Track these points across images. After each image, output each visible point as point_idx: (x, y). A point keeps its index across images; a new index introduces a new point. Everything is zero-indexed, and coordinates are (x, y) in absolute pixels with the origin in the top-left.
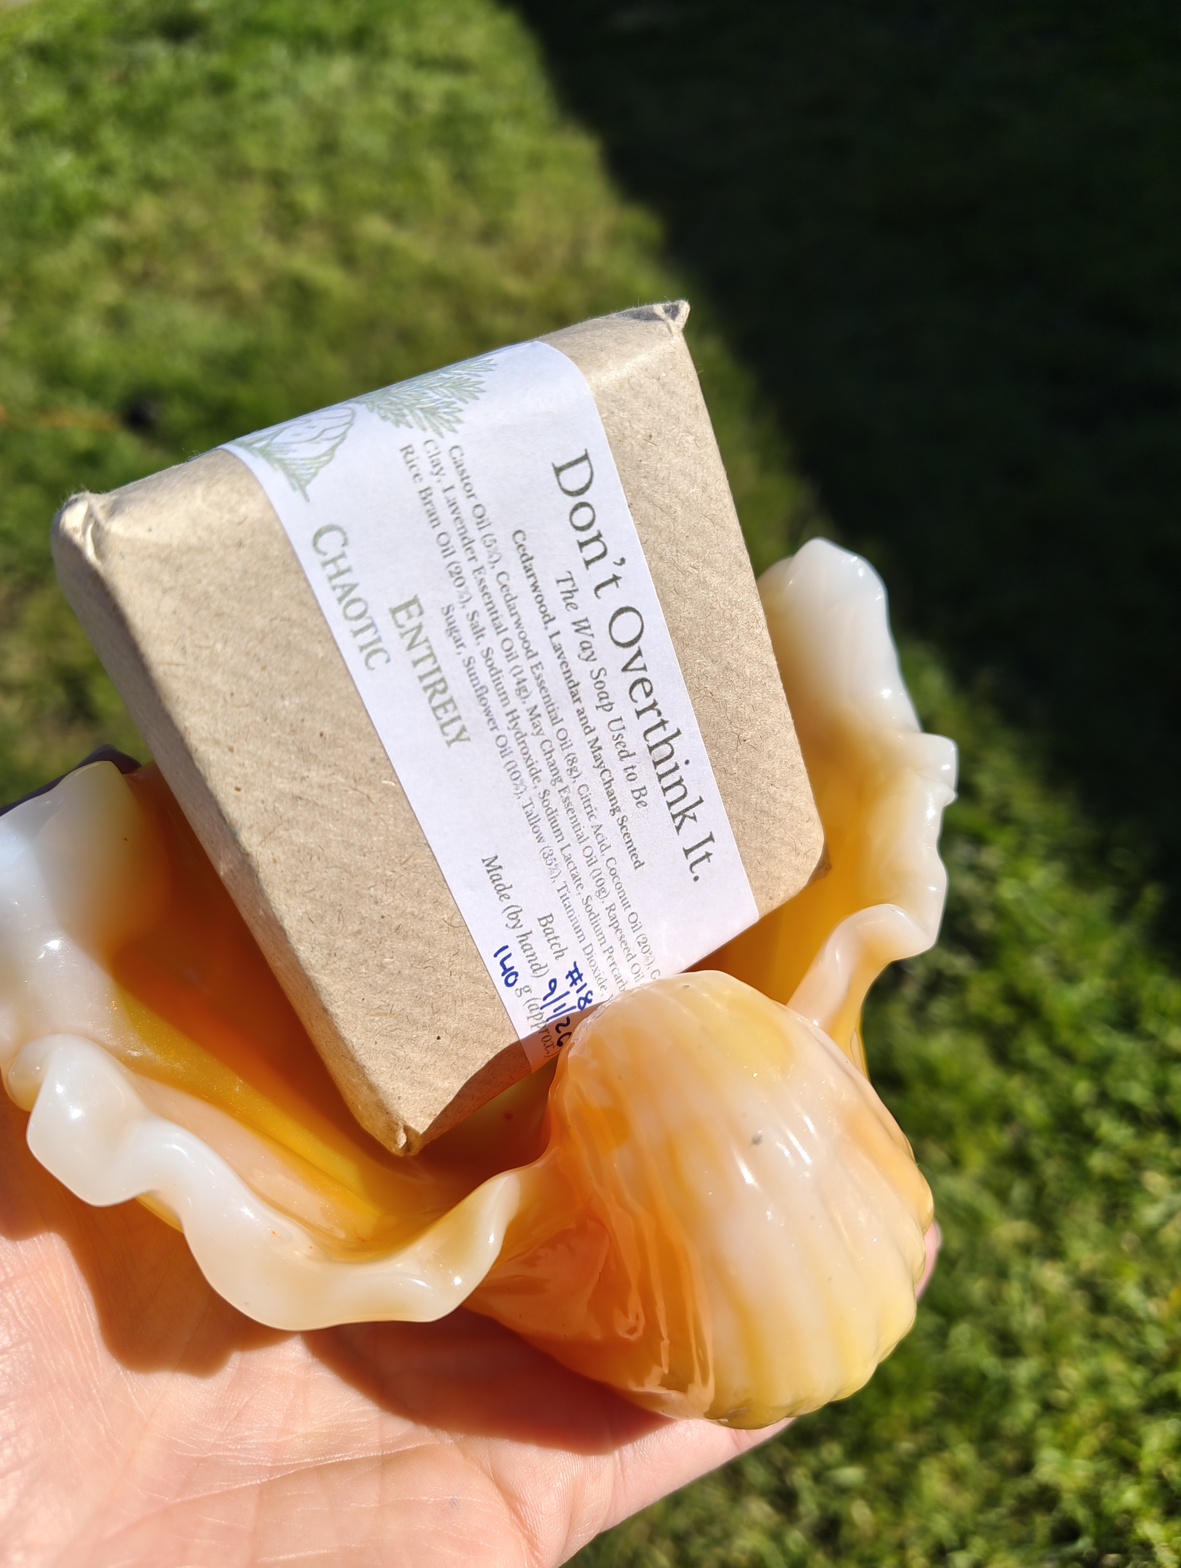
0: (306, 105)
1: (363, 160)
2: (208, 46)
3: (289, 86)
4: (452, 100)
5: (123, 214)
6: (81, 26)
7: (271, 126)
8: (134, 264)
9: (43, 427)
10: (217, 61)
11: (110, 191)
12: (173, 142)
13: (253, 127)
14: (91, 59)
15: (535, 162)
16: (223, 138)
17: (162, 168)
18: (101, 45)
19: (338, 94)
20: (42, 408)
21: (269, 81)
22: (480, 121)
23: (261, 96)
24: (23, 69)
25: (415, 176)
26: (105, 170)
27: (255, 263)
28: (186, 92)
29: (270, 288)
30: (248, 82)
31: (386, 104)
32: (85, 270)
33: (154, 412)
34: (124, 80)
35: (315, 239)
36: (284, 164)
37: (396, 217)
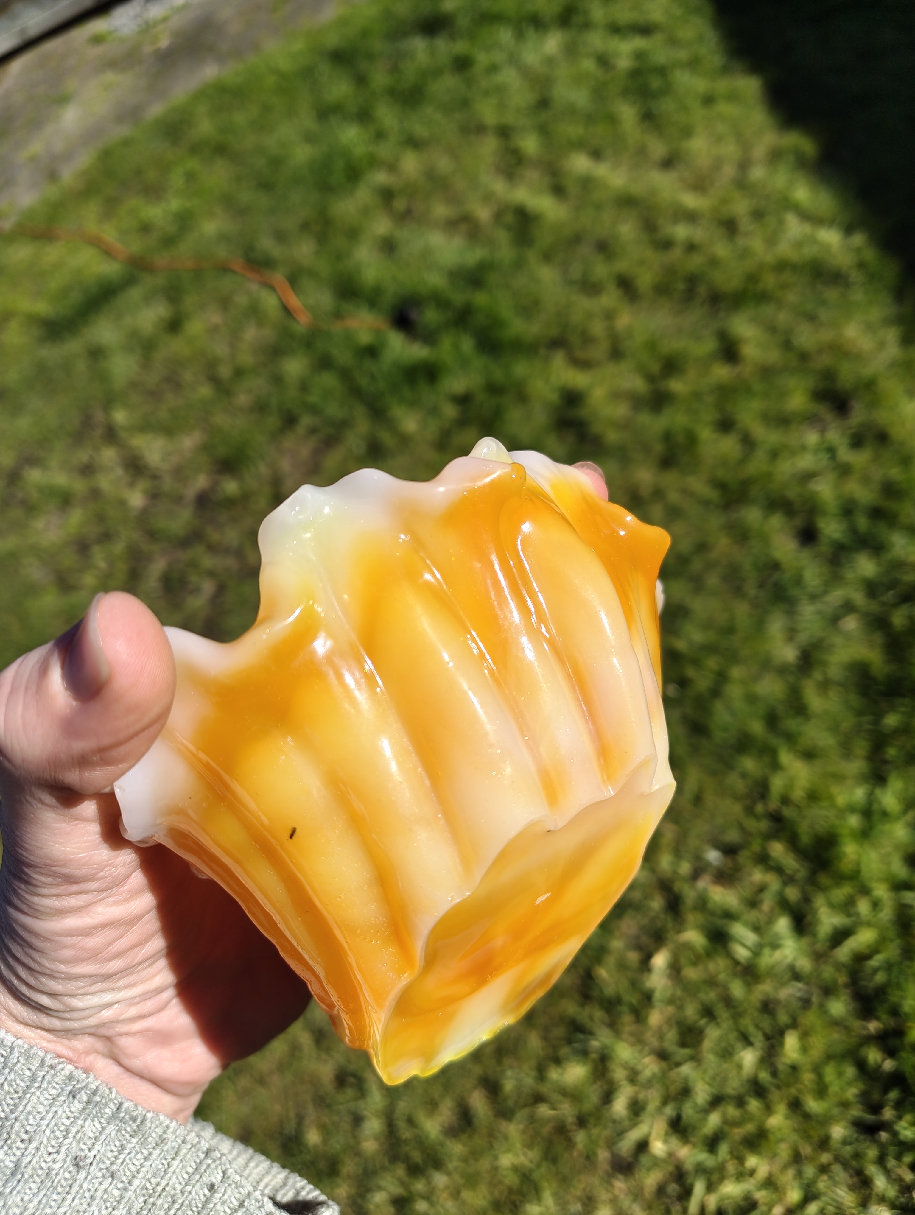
0: (525, 72)
1: (571, 111)
2: (452, 37)
3: (514, 60)
4: (639, 55)
5: (392, 167)
6: (365, 34)
7: (500, 90)
8: (400, 204)
9: (337, 328)
10: (460, 47)
11: (384, 151)
12: (429, 110)
13: (487, 93)
14: (370, 56)
15: (709, 100)
16: (465, 103)
17: (420, 131)
18: (378, 45)
19: (550, 61)
20: (338, 315)
21: (498, 57)
22: (662, 71)
23: (493, 69)
24: (325, 68)
25: (612, 120)
26: (380, 135)
27: (488, 197)
28: (436, 73)
29: (498, 216)
30: (482, 59)
31: (588, 65)
32: (366, 211)
33: (414, 315)
34: (395, 69)
35: (532, 175)
36: (510, 119)
37: (596, 154)
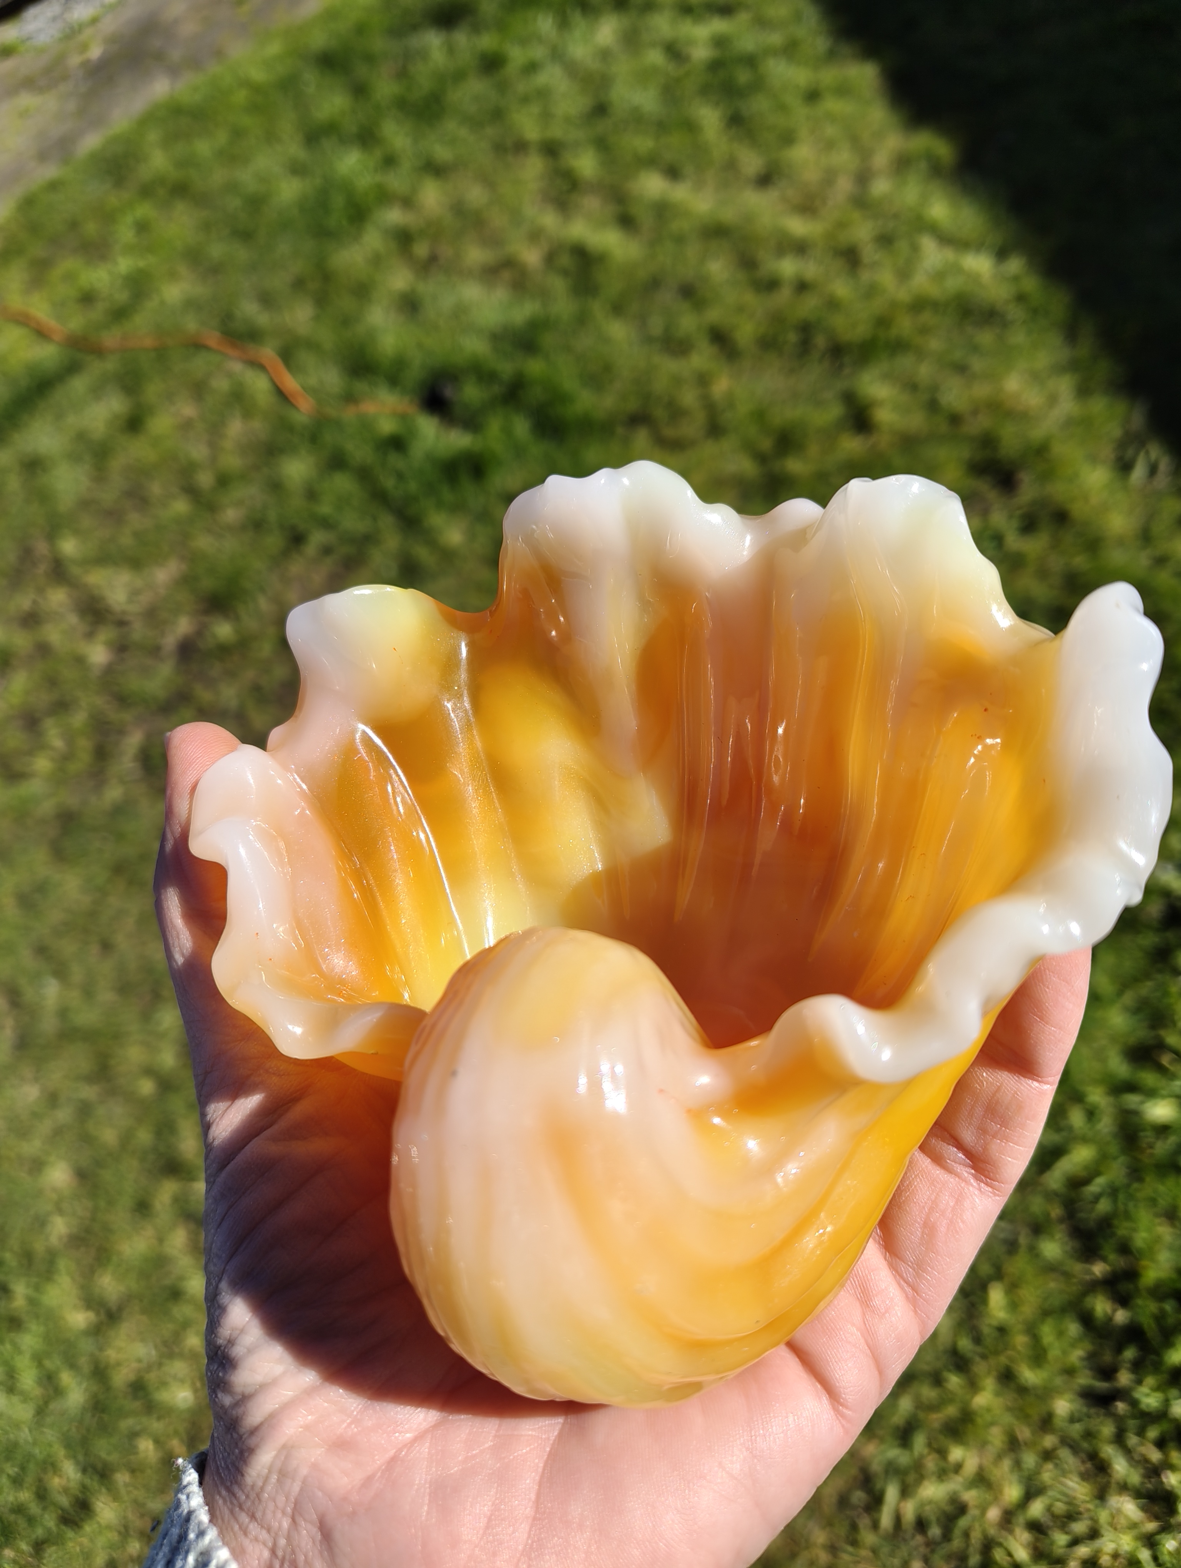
0: (572, 69)
1: (637, 119)
2: (477, 29)
3: (557, 54)
4: (720, 42)
5: (408, 202)
6: (361, 29)
7: (543, 95)
8: (421, 250)
9: (349, 414)
10: (487, 42)
11: (396, 181)
12: (451, 126)
13: (525, 100)
14: (370, 59)
15: (813, 96)
16: (497, 115)
17: (442, 153)
18: (379, 44)
19: (605, 55)
20: (349, 398)
21: (538, 52)
22: (751, 61)
23: (532, 68)
24: (311, 78)
25: (691, 127)
26: (389, 161)
27: (535, 235)
28: (459, 76)
29: (550, 259)
30: (517, 55)
31: (655, 57)
32: (377, 261)
33: (448, 392)
34: (403, 74)
35: (592, 203)
36: (557, 132)
37: (673, 173)
